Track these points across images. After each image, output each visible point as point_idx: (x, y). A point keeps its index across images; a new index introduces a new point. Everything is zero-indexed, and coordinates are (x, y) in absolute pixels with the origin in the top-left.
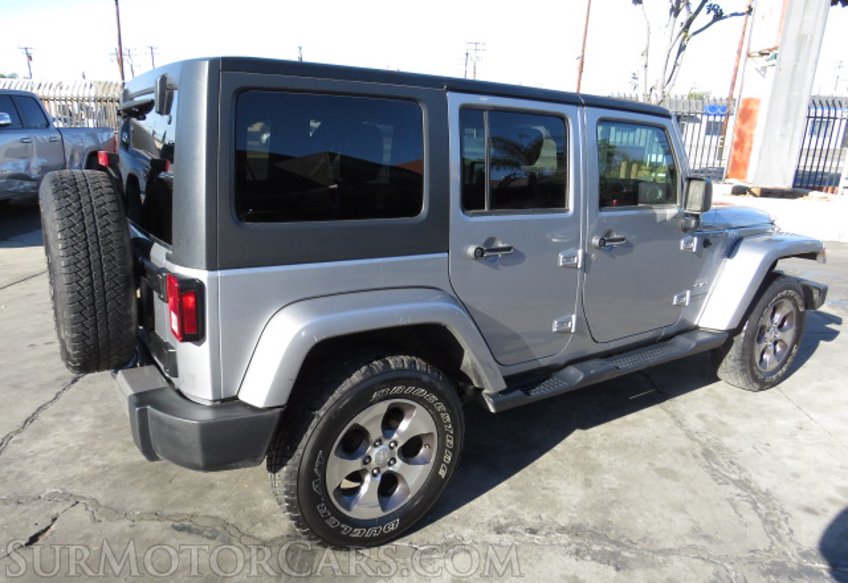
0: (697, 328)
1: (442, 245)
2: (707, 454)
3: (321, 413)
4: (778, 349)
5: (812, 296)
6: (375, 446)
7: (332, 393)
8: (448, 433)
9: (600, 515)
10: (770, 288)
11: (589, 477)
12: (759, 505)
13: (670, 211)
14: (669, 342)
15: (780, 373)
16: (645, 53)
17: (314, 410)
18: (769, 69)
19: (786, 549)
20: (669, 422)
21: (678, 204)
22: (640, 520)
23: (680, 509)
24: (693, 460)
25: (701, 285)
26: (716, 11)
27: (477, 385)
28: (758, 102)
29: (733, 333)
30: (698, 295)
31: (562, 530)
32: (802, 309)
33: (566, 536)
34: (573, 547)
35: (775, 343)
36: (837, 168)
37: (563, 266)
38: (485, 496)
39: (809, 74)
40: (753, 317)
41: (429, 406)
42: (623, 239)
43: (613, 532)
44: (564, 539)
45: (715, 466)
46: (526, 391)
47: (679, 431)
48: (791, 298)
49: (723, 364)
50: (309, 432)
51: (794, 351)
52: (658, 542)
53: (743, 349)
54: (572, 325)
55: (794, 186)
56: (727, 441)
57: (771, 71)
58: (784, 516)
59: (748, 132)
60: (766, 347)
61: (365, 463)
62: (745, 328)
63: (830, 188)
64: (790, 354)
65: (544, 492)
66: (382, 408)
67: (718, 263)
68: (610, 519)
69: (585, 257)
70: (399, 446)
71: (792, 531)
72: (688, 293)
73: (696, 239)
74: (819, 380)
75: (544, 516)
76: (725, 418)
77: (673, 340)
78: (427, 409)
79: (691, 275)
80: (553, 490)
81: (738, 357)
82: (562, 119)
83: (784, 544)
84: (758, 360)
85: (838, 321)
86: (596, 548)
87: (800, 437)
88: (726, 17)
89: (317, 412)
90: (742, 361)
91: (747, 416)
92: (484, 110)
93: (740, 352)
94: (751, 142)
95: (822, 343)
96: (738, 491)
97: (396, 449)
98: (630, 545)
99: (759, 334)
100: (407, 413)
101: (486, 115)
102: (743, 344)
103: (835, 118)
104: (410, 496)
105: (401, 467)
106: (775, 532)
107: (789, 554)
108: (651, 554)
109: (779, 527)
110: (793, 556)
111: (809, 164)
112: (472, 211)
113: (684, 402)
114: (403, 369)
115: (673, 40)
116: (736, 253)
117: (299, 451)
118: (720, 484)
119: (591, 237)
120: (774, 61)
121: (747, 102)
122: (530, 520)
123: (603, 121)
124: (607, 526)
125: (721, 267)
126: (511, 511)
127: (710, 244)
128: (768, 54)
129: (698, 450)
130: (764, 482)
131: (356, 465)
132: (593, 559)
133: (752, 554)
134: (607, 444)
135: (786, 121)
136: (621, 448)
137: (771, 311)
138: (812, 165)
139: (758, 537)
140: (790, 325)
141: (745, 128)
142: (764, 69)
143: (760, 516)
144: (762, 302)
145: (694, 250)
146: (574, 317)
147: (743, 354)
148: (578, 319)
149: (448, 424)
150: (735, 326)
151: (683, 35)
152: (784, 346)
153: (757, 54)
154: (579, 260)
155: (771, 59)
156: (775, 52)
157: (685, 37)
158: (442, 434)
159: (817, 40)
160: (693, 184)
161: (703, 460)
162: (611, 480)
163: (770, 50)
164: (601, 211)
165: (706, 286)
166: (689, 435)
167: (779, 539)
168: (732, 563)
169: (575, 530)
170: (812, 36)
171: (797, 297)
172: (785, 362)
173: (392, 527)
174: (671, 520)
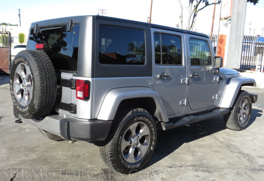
0: (220, 108)
1: (150, 74)
2: (227, 146)
3: (121, 124)
4: (244, 116)
5: (253, 98)
6: (133, 138)
7: (124, 118)
8: (154, 135)
9: (199, 162)
10: (241, 94)
11: (193, 154)
12: (246, 157)
13: (210, 68)
14: (212, 112)
15: (246, 124)
16: (181, 17)
17: (119, 123)
18: (228, 24)
19: (255, 165)
20: (214, 140)
21: (212, 66)
22: (212, 162)
23: (223, 159)
24: (224, 148)
25: (220, 93)
26: (206, 2)
27: (160, 121)
28: (225, 36)
29: (231, 109)
30: (219, 96)
31: (189, 166)
32: (251, 102)
33: (191, 167)
34: (194, 169)
35: (243, 114)
36: (254, 64)
37: (182, 83)
38: (162, 160)
39: (242, 26)
40: (237, 104)
41: (148, 125)
42: (198, 75)
43: (205, 165)
44: (191, 168)
45: (231, 149)
46: (174, 123)
47: (217, 141)
48: (247, 98)
49: (228, 121)
50: (118, 130)
51: (249, 117)
52: (219, 166)
53: (234, 115)
54: (185, 103)
55: (240, 69)
56: (233, 143)
57: (229, 25)
58: (253, 159)
59: (223, 48)
60: (241, 115)
61: (131, 144)
62: (234, 108)
63: (253, 69)
64: (248, 118)
65: (180, 158)
66: (136, 124)
67: (225, 86)
68: (203, 163)
69: (188, 80)
70: (140, 138)
71: (256, 162)
72: (217, 95)
73: (218, 77)
74: (258, 127)
75: (182, 163)
76: (231, 138)
77: (213, 111)
78: (148, 126)
79: (217, 89)
80: (183, 157)
81: (233, 118)
82: (180, 37)
83: (255, 164)
84: (239, 119)
85: (261, 111)
86: (201, 169)
87: (254, 141)
88: (210, 4)
89: (119, 124)
90: (234, 119)
91: (238, 137)
92: (160, 33)
93: (233, 116)
94: (224, 52)
95: (257, 117)
96: (239, 154)
97: (139, 140)
98: (211, 168)
99: (238, 110)
100: (142, 127)
101: (160, 35)
102: (234, 113)
103: (252, 43)
104: (143, 156)
105: (140, 146)
106: (251, 162)
107: (256, 166)
108: (217, 169)
109: (253, 161)
110: (257, 166)
111: (244, 62)
112: (158, 64)
113: (217, 134)
114: (142, 112)
115: (192, 13)
116: (229, 83)
117: (115, 136)
118: (233, 153)
119: (189, 75)
120: (230, 22)
121: (222, 36)
122: (178, 164)
123: (191, 38)
124: (203, 164)
125: (225, 88)
126: (172, 163)
127: (222, 79)
128: (228, 19)
129: (225, 146)
130: (246, 152)
131: (128, 143)
132: (201, 171)
133: (246, 167)
134: (196, 146)
135: (236, 43)
136: (201, 146)
137: (241, 103)
138: (246, 62)
139: (247, 163)
140: (247, 107)
141: (221, 46)
142: (226, 24)
143: (247, 159)
144: (239, 99)
145: (218, 81)
146: (186, 100)
147: (234, 117)
148: (187, 101)
149: (153, 131)
150: (231, 106)
151: (195, 10)
152: (246, 115)
153: (224, 19)
154: (186, 81)
155: (229, 20)
156: (230, 18)
157: (196, 11)
158: (152, 135)
159: (244, 14)
160: (217, 59)
161: (227, 148)
162: (200, 154)
163: (228, 17)
164: (191, 66)
165: (222, 93)
166: (221, 142)
167: (253, 164)
168: (241, 169)
169: (193, 166)
170: (242, 13)
171: (249, 98)
172: (247, 121)
173: (138, 166)
174: (221, 162)
